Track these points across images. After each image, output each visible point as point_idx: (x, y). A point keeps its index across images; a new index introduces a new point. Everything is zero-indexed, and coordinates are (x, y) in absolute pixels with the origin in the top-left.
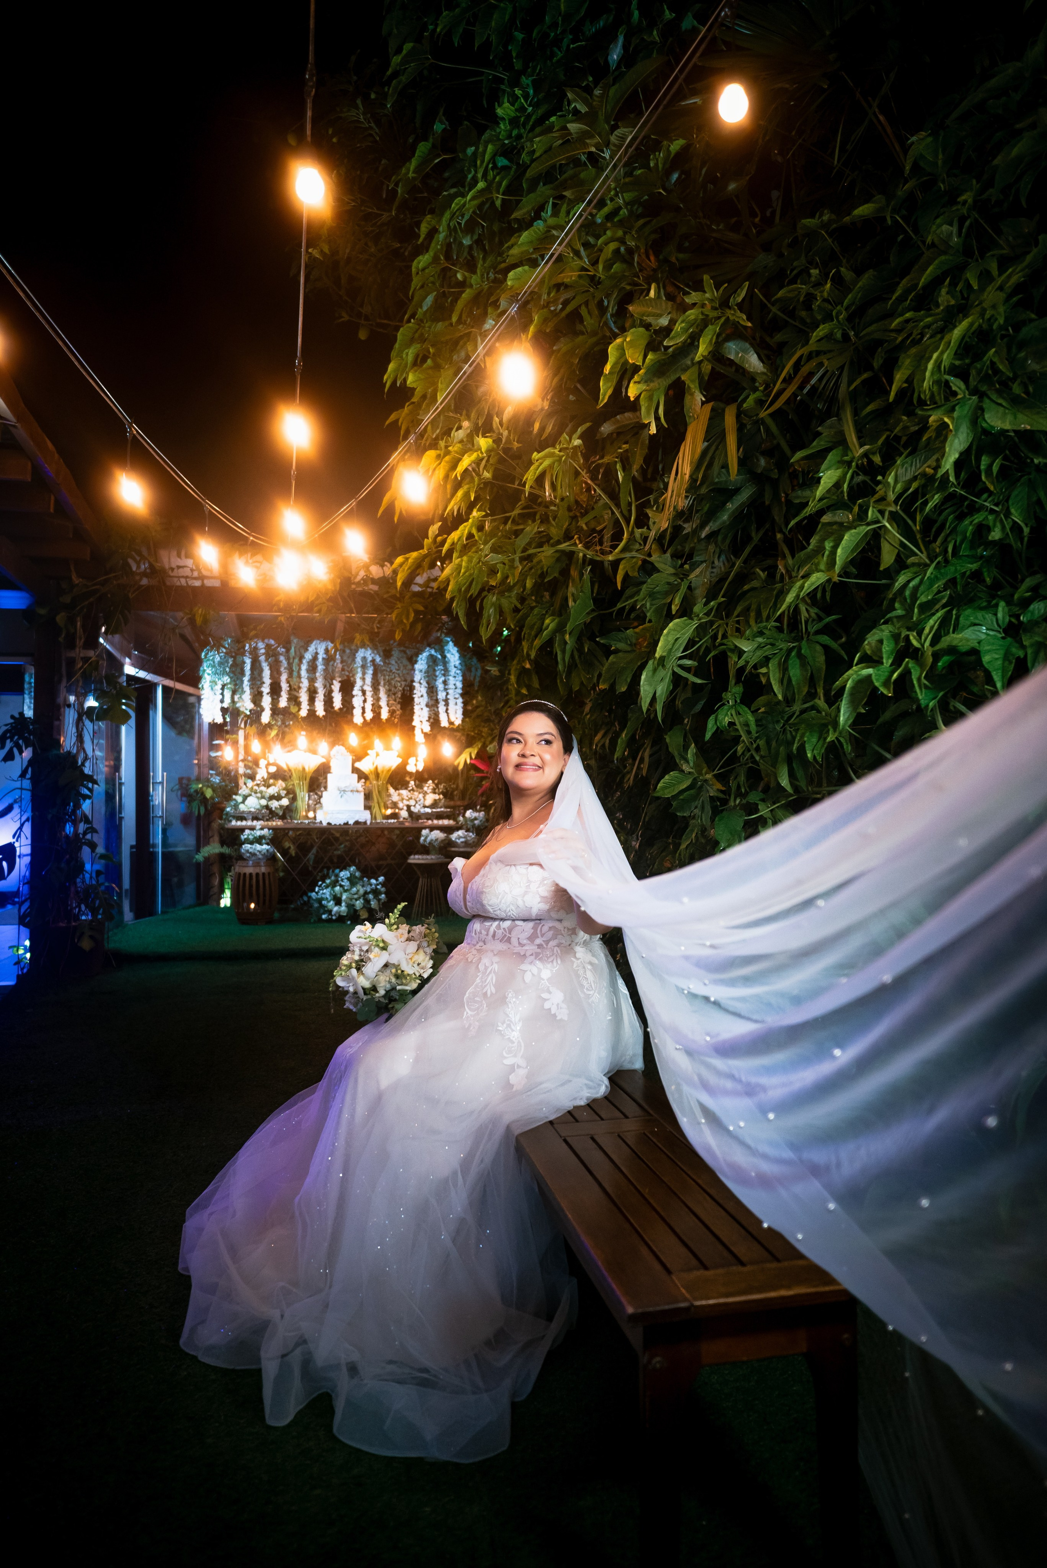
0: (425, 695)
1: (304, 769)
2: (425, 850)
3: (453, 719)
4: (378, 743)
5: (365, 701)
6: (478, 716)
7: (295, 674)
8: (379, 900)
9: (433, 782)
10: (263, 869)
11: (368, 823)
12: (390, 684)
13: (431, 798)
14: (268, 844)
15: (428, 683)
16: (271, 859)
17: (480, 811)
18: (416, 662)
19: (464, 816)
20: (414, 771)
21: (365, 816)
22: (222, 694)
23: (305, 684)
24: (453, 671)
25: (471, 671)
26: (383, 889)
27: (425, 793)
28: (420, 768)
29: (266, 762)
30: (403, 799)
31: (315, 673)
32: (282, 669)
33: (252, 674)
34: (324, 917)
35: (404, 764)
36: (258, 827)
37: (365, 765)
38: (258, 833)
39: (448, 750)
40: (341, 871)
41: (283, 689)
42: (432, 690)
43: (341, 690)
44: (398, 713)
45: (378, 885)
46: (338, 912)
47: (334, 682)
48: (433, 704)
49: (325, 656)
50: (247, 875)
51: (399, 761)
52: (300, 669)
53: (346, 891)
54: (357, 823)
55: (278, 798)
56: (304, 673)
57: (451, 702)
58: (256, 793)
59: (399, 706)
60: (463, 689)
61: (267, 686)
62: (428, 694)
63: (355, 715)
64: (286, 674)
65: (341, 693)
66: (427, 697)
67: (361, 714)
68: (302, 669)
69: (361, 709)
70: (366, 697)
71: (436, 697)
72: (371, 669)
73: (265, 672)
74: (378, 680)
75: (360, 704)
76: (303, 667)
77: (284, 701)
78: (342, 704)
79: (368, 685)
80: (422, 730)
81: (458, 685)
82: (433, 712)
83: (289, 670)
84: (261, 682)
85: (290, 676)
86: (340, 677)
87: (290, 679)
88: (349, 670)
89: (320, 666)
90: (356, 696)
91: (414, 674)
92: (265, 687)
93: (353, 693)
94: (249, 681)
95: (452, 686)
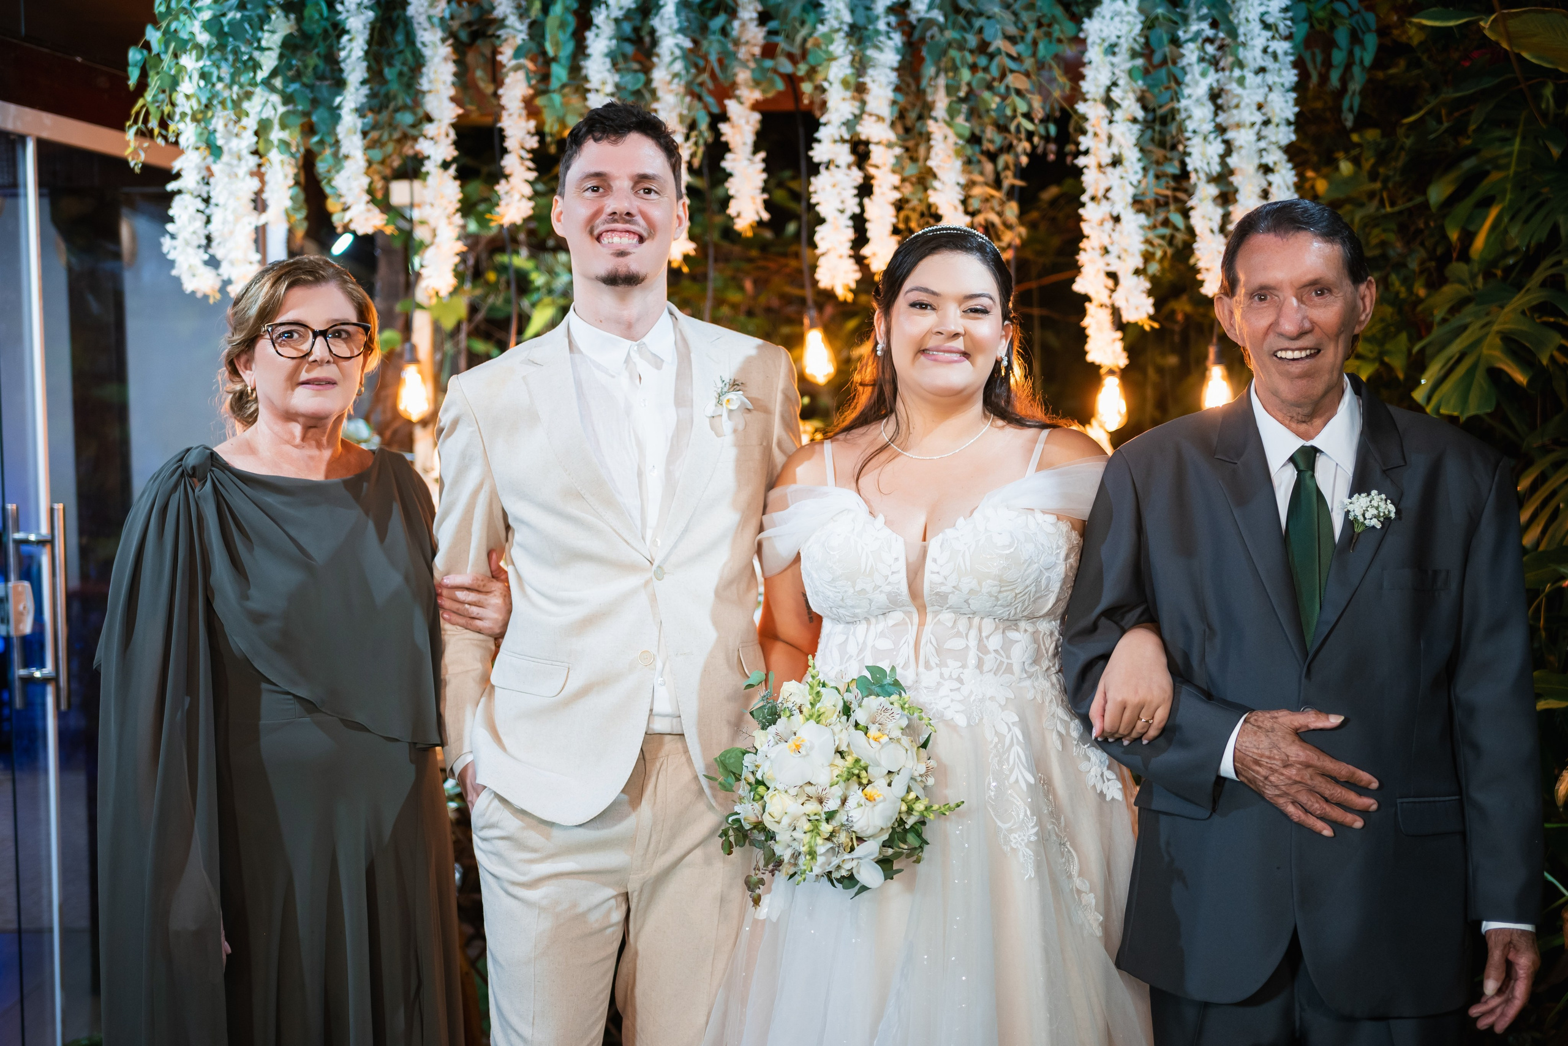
0: (1132, 155)
5: (865, 190)
7: (560, 73)
12: (973, 114)
15: (1142, 100)
22: (258, 173)
24: (1255, 43)
25: (1329, 44)
31: (647, 69)
32: (506, 56)
33: (375, 75)
41: (512, 142)
42: (1161, 136)
43: (762, 141)
44: (1008, 237)
47: (732, 106)
48: (1165, 196)
52: (580, 50)
59: (1012, 210)
60: (1300, 123)
61: (443, 131)
62: (1142, 150)
63: (823, 254)
64: (520, 75)
65: (762, 155)
66: (1138, 166)
67: (845, 249)
68: (589, 51)
69: (850, 223)
70: (872, 171)
71: (1176, 163)
72: (890, 43)
73: (432, 69)
74: (920, 93)
75: (843, 202)
76: (594, 41)
77: (517, 196)
78: (768, 205)
79: (880, 119)
80: (1116, 312)
81: (1277, 110)
82: (1166, 231)
83: (533, 60)
84: (415, 113)
85: (542, 87)
86: (757, 83)
87: (540, 101)
88: (796, 50)
89: (667, 35)
90: (827, 168)
91: (1083, 65)
92: (432, 139)
93: (811, 153)
94: (360, 112)
95: (1247, 114)
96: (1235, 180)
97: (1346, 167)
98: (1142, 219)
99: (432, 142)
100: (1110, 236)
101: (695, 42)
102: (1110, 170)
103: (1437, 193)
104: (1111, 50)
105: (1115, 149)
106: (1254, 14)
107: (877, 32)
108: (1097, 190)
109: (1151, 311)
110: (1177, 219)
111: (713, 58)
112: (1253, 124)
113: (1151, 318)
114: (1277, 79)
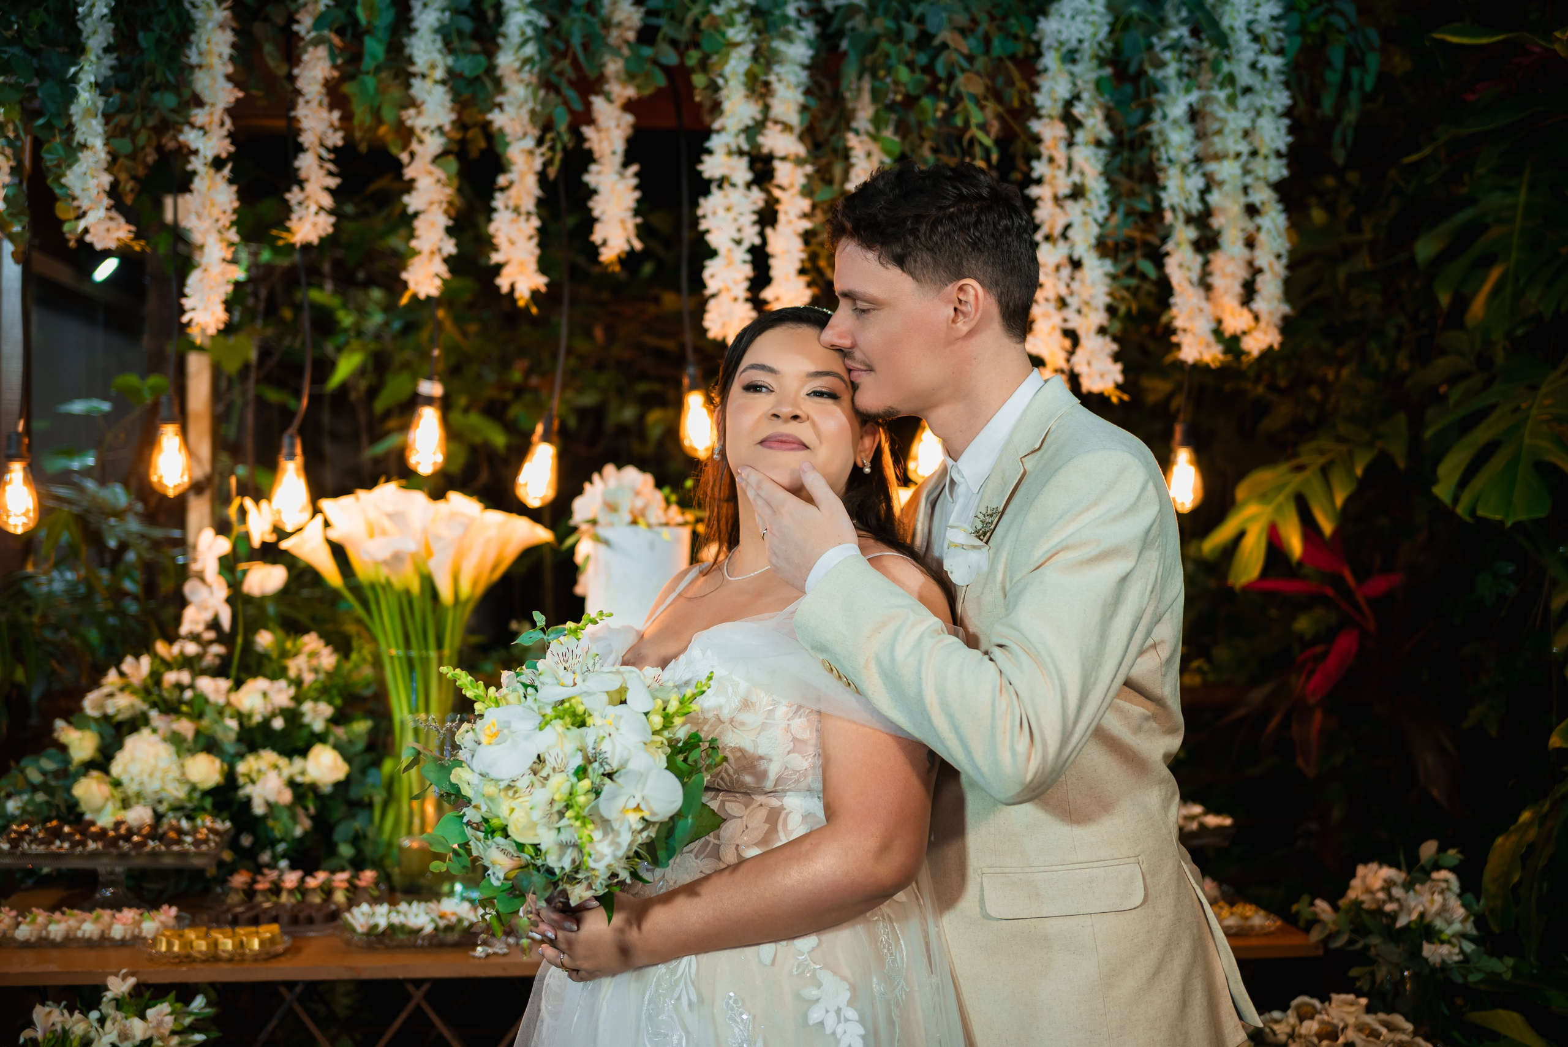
0: (1096, 186)
3: (1235, 321)
5: (767, 217)
7: (374, 48)
12: (902, 129)
15: (1109, 118)
23: (433, 112)
24: (1241, 56)
31: (489, 52)
32: (304, 25)
33: (125, 42)
41: (309, 139)
43: (636, 149)
47: (598, 103)
52: (404, 22)
58: (171, 709)
60: (1293, 156)
61: (216, 118)
62: (1109, 180)
63: (713, 296)
64: (322, 51)
65: (634, 168)
66: (1104, 201)
67: (741, 290)
68: (416, 24)
69: (748, 257)
70: (777, 193)
71: (1148, 198)
72: (802, 34)
73: (204, 38)
74: (837, 99)
75: (739, 230)
76: (421, 12)
77: (313, 208)
78: (642, 231)
79: (787, 128)
80: (1074, 379)
81: (1267, 139)
82: (1133, 282)
83: (340, 32)
84: (179, 95)
85: (350, 69)
86: (630, 76)
87: (348, 88)
88: (683, 36)
89: (517, 10)
90: (720, 187)
91: (1038, 73)
92: (202, 128)
93: (700, 167)
94: (101, 87)
95: (1232, 143)
96: (1216, 222)
98: (1108, 266)
99: (201, 133)
100: (1068, 286)
101: (553, 21)
102: (1069, 204)
103: (1425, 249)
104: (1071, 57)
105: (1076, 177)
106: (1239, 23)
107: (786, 19)
108: (1052, 228)
109: (1120, 379)
110: (1147, 267)
111: (576, 41)
112: (1238, 155)
113: (1118, 387)
114: (1266, 102)
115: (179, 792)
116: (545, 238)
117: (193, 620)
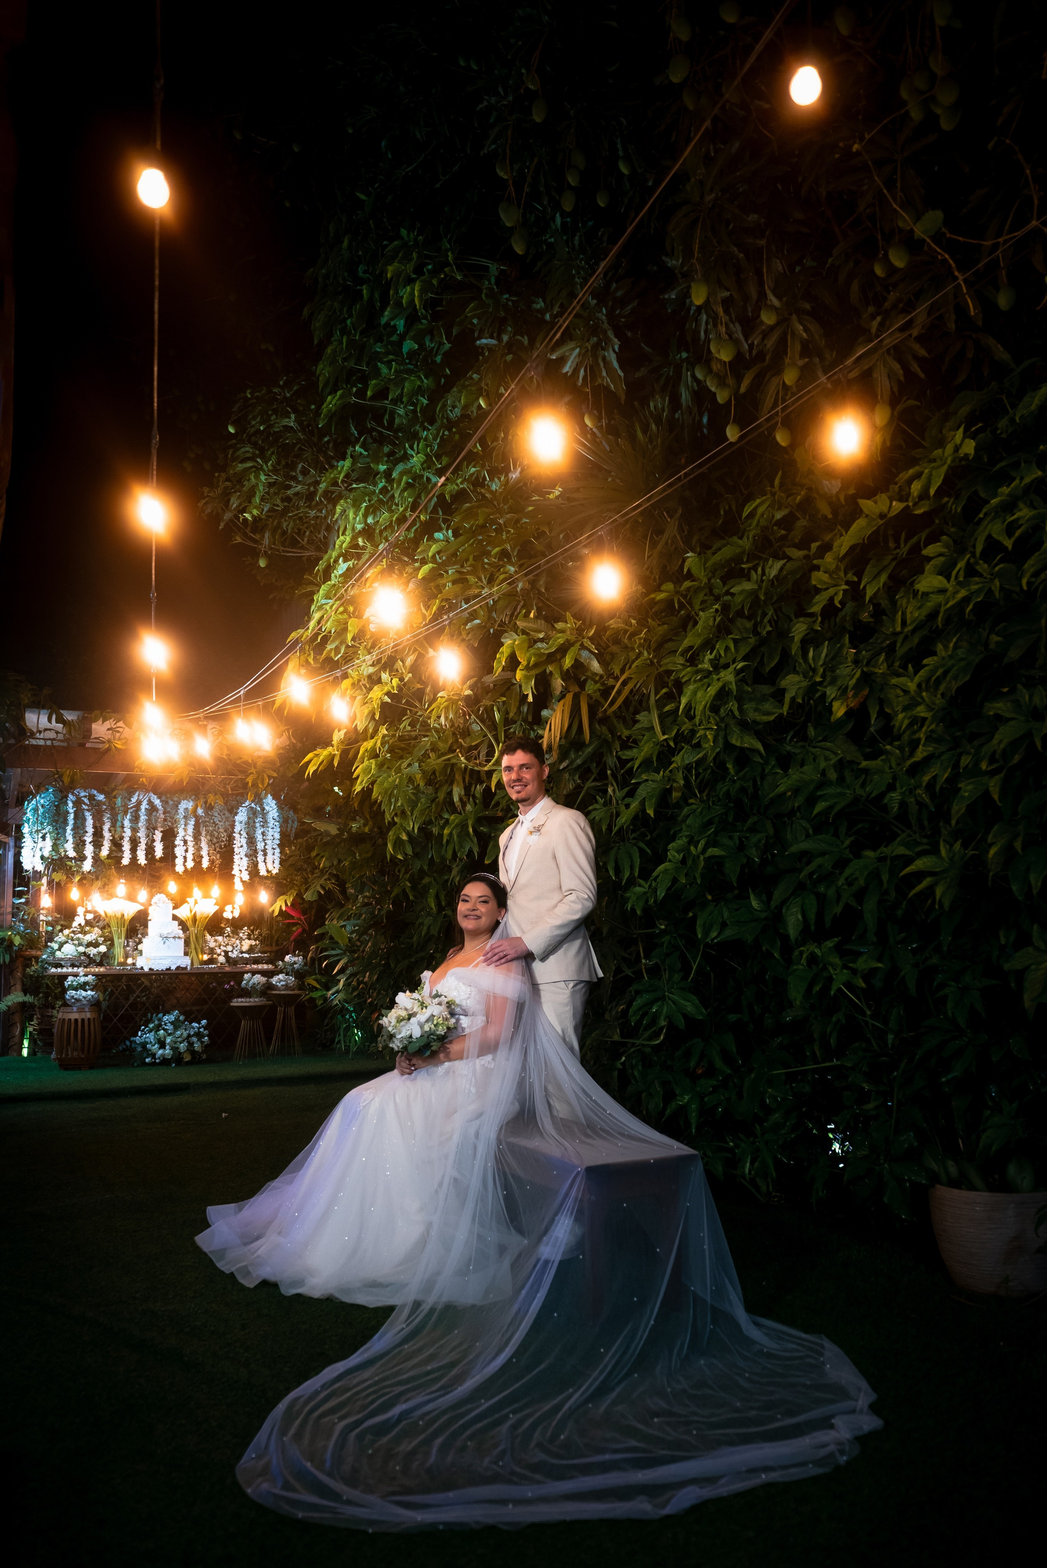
0: (245, 845)
1: (123, 915)
2: (246, 993)
3: (270, 868)
4: (197, 892)
5: (186, 851)
6: (291, 865)
7: (119, 824)
8: (202, 1042)
9: (249, 928)
10: (88, 1015)
11: (189, 968)
12: (211, 836)
13: (246, 944)
14: (92, 990)
15: (247, 834)
16: (95, 1004)
17: (299, 956)
18: (236, 814)
19: (283, 960)
20: (230, 918)
21: (186, 962)
22: (43, 843)
23: (128, 833)
24: (271, 822)
25: (288, 823)
26: (206, 1032)
27: (241, 939)
28: (237, 914)
29: (84, 910)
30: (219, 946)
31: (138, 823)
32: (105, 819)
33: (75, 823)
34: (147, 1060)
35: (221, 911)
36: (82, 974)
37: (184, 913)
38: (83, 979)
39: (264, 897)
40: (164, 1015)
41: (106, 838)
42: (251, 841)
43: (163, 839)
44: (218, 862)
45: (200, 1028)
46: (163, 1055)
47: (156, 832)
48: (252, 854)
49: (147, 807)
50: (73, 1021)
51: (217, 908)
52: (123, 819)
53: (169, 1035)
54: (178, 968)
55: (96, 945)
56: (127, 823)
57: (270, 852)
58: (72, 940)
59: (219, 856)
60: (280, 840)
61: (90, 835)
62: (247, 844)
63: (177, 864)
64: (109, 824)
65: (163, 843)
66: (246, 848)
67: (182, 863)
68: (125, 819)
69: (183, 858)
70: (188, 847)
71: (255, 847)
72: (193, 820)
74: (199, 831)
79: (190, 836)
80: (241, 878)
82: (252, 862)
84: (84, 831)
86: (163, 827)
87: (113, 830)
88: (172, 821)
90: (178, 846)
91: (235, 826)
93: (174, 842)
94: (71, 830)
95: (270, 837)
96: (267, 851)
97: (293, 848)
98: (247, 859)
99: (88, 837)
100: (240, 862)
101: (149, 819)
102: (240, 848)
103: (313, 854)
105: (241, 844)
109: (250, 878)
110: (254, 859)
111: (153, 821)
112: (271, 839)
114: (276, 830)
115: (76, 953)
116: (146, 855)
117: (75, 924)
